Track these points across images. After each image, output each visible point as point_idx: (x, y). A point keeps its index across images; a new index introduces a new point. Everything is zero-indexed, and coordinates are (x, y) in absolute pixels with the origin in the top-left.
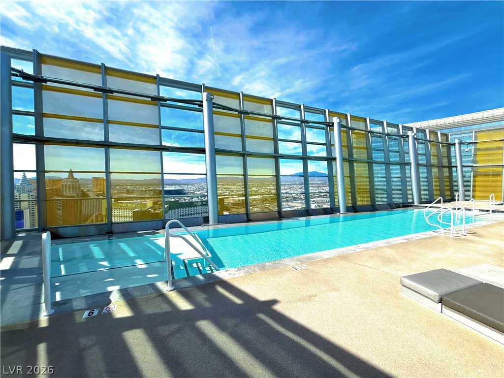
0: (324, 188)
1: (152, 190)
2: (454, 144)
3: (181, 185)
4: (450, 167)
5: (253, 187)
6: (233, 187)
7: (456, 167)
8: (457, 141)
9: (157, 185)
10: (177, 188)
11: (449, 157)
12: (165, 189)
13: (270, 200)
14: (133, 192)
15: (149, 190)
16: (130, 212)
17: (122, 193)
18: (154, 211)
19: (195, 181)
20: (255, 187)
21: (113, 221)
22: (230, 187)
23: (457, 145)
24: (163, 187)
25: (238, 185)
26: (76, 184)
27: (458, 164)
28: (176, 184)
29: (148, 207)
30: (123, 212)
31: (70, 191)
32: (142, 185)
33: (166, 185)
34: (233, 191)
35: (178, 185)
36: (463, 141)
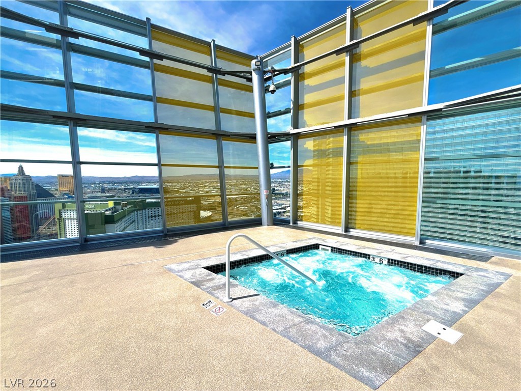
1: (131, 189)
5: (242, 185)
9: (139, 183)
14: (109, 190)
15: (128, 189)
20: (245, 184)
26: (28, 183)
32: (121, 183)
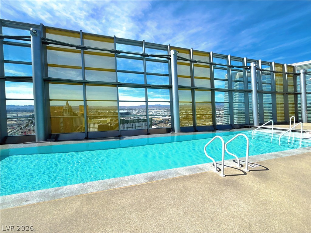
0: (219, 112)
1: (112, 113)
2: (299, 74)
3: (128, 110)
4: (296, 94)
6: (159, 111)
7: (300, 94)
8: (302, 71)
9: (115, 110)
10: (127, 111)
11: (295, 85)
12: (120, 112)
13: (182, 119)
14: (102, 113)
15: (110, 113)
16: (97, 125)
17: (96, 114)
18: (111, 125)
19: (137, 107)
21: (89, 131)
22: (158, 111)
23: (302, 75)
24: (119, 111)
25: (162, 110)
26: (70, 109)
27: (303, 91)
28: (126, 109)
29: (108, 122)
30: (94, 125)
31: (67, 113)
32: (107, 110)
33: (120, 110)
34: (159, 113)
35: (127, 109)
36: (308, 71)
